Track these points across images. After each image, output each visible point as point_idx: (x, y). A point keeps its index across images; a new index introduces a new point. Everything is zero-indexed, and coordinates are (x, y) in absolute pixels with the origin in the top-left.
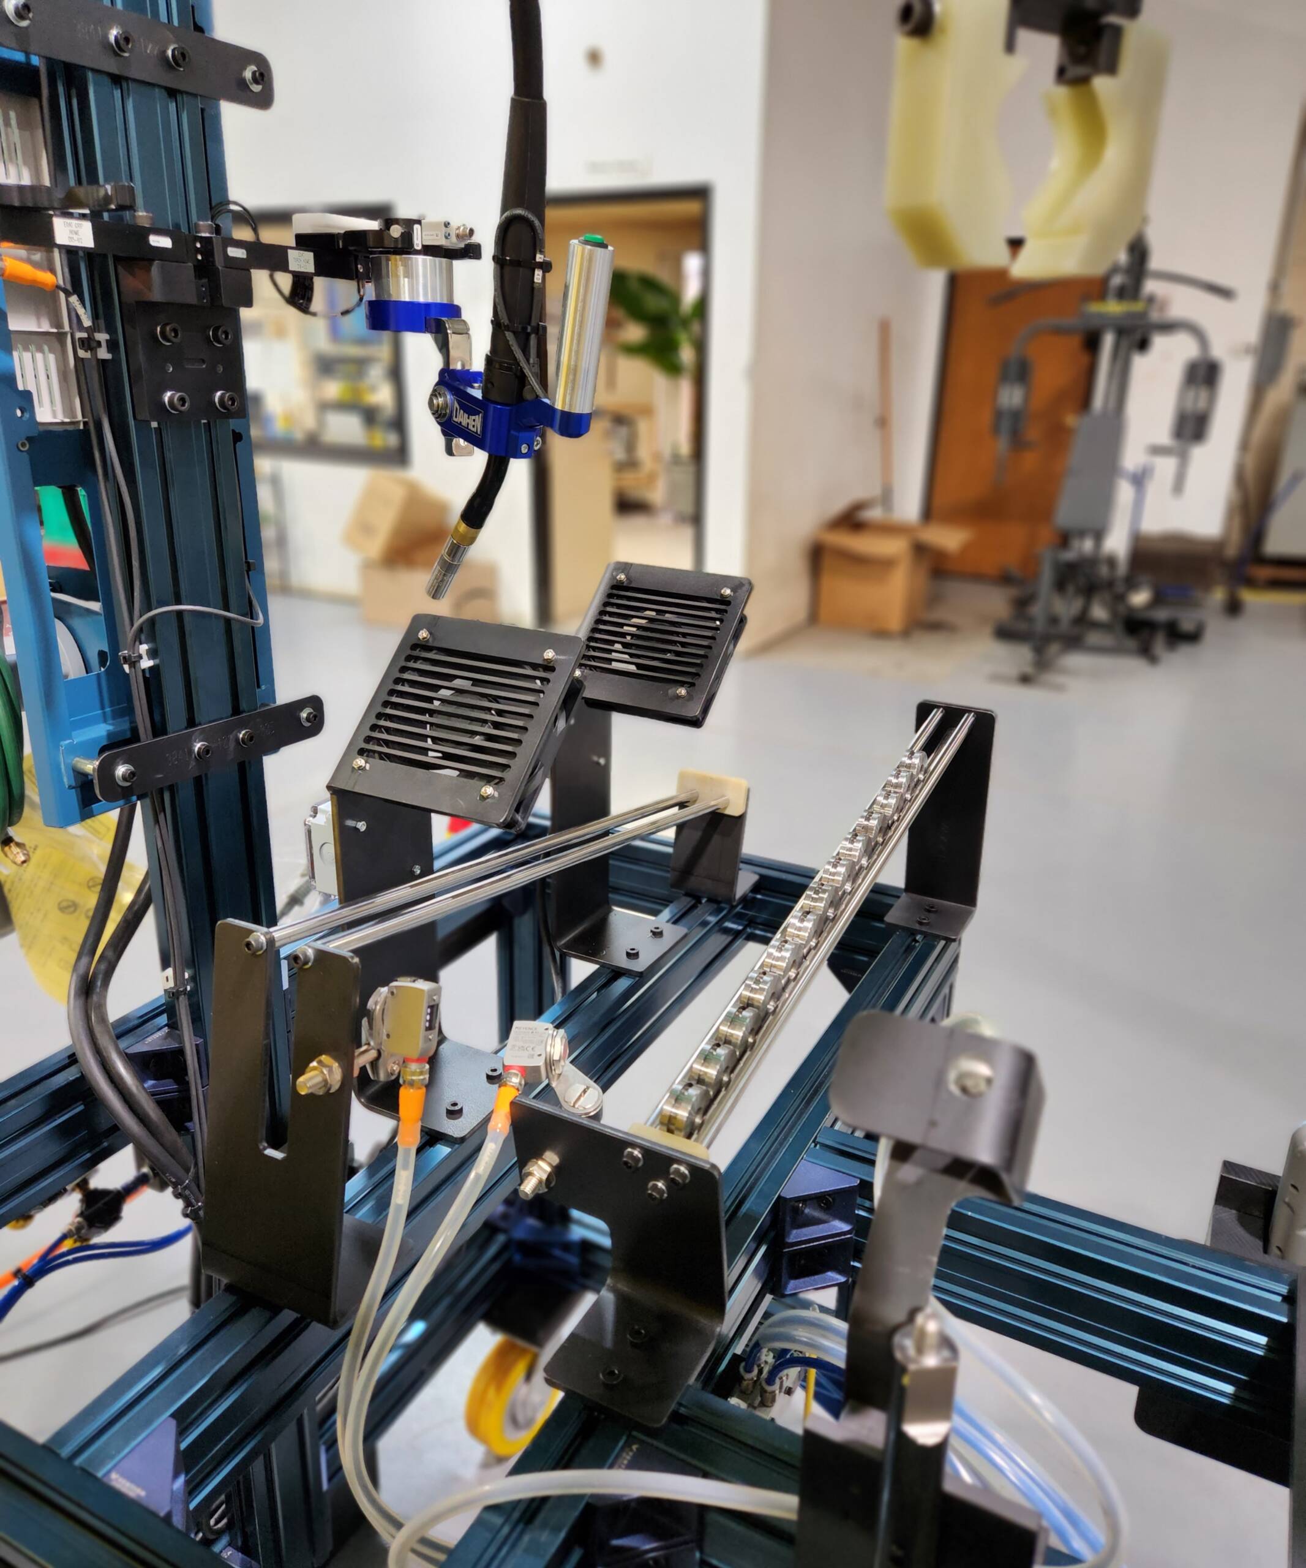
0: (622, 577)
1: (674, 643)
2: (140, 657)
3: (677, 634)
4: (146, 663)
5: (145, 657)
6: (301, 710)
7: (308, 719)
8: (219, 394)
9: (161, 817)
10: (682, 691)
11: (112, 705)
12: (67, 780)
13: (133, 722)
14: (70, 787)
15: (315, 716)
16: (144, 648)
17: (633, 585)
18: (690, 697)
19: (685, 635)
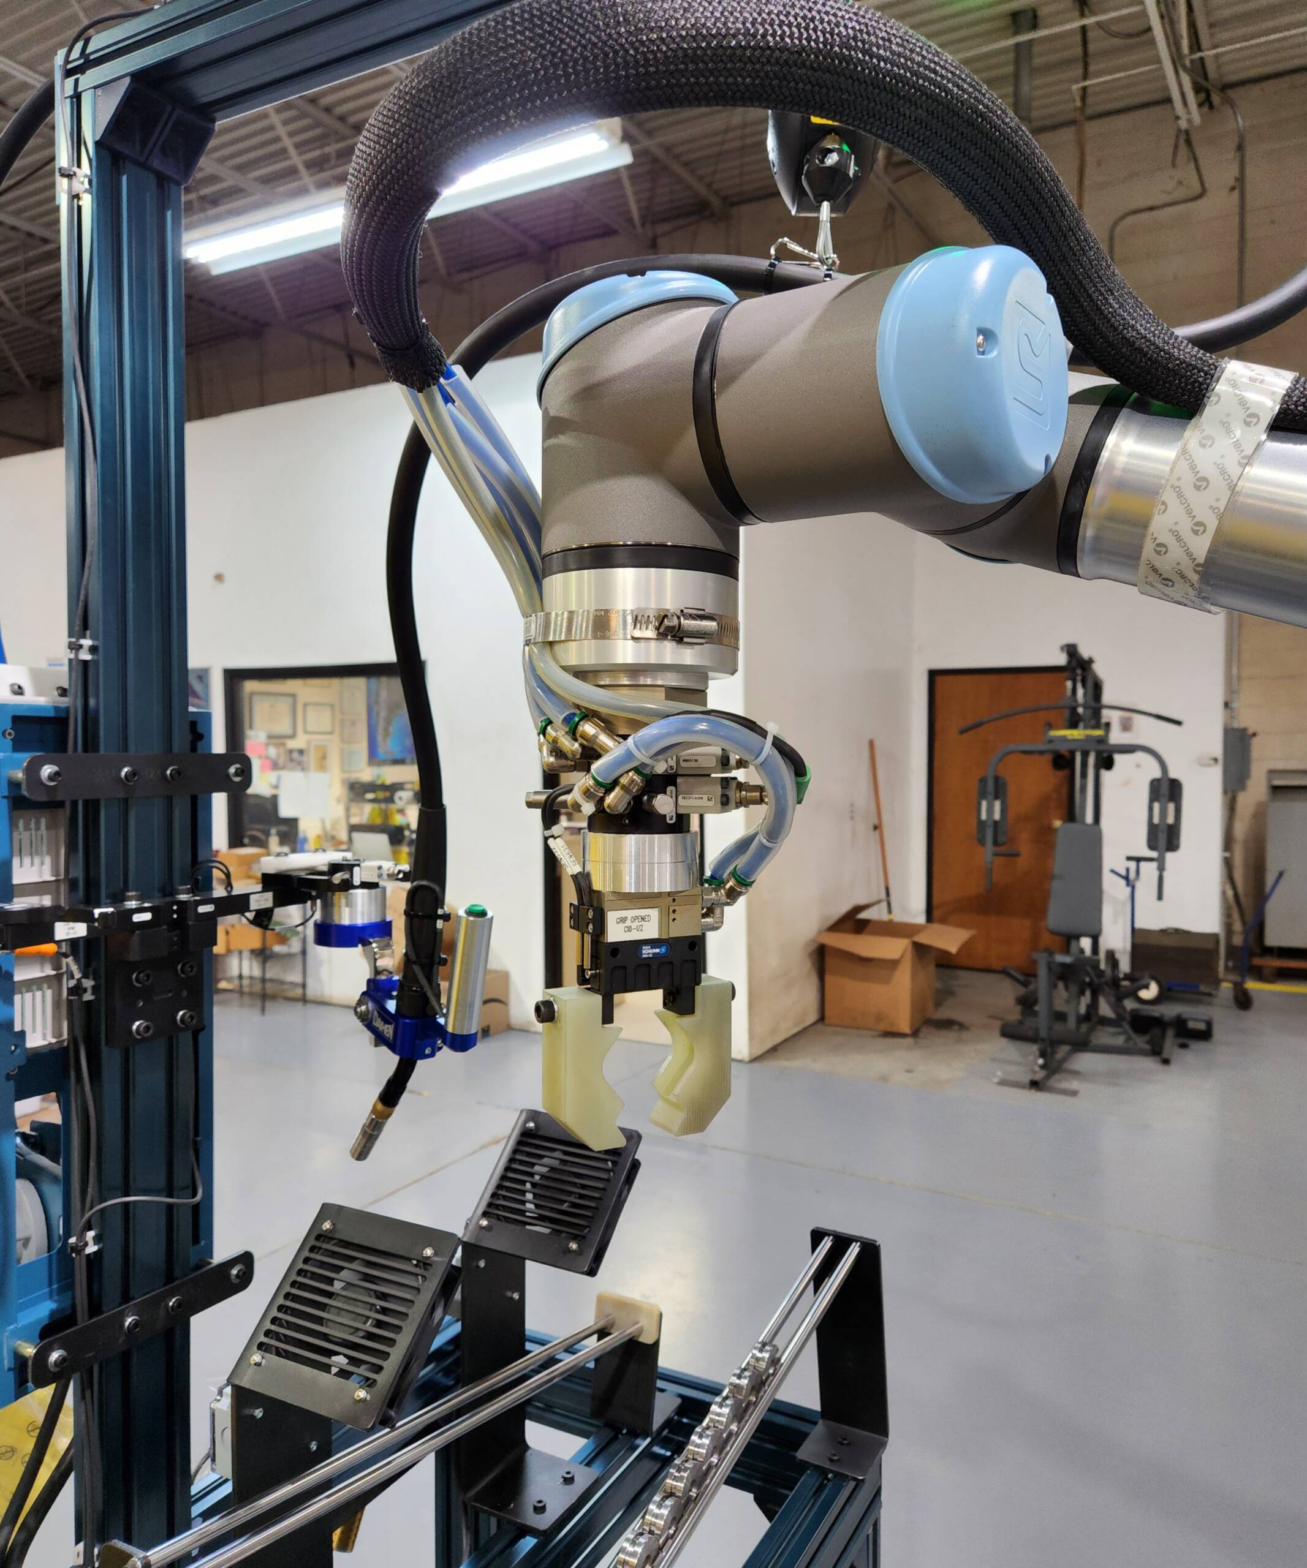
0: (531, 1125)
1: (570, 1193)
2: (86, 1244)
3: (574, 1184)
4: (91, 1249)
5: (91, 1242)
6: (232, 1267)
7: (237, 1276)
8: (181, 1013)
9: (88, 1394)
10: (574, 1246)
11: (59, 1282)
12: (7, 1362)
13: (73, 1298)
14: (10, 1369)
15: (244, 1273)
16: (91, 1234)
17: (540, 1133)
18: (580, 1252)
19: (583, 1187)
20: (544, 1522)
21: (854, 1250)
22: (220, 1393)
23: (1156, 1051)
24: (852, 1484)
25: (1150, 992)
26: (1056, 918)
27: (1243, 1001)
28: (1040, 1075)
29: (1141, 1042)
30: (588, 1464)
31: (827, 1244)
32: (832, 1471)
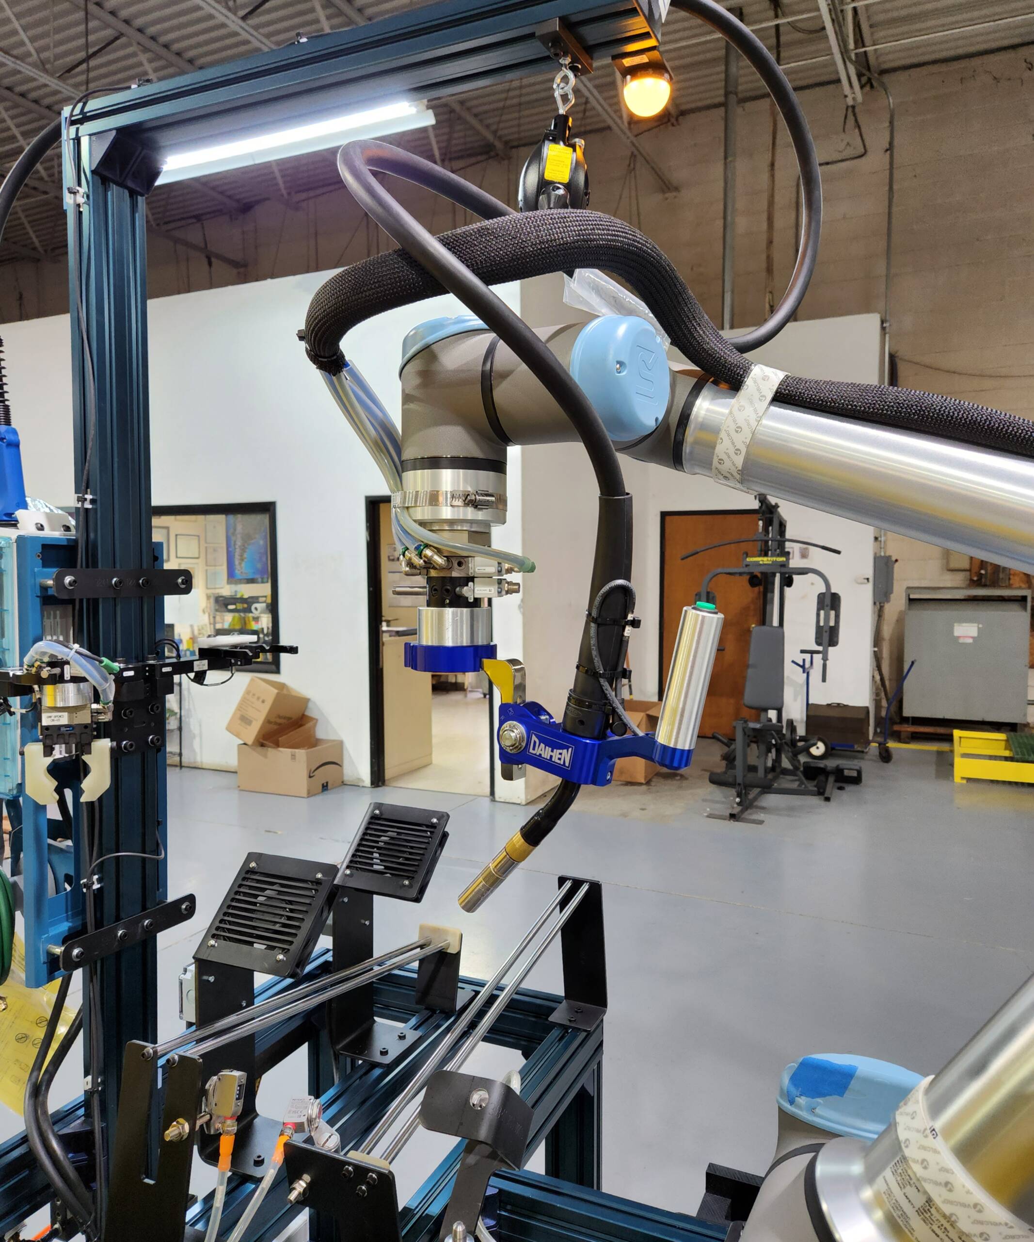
0: (377, 812)
1: (404, 852)
2: (93, 883)
3: (406, 846)
4: (96, 886)
5: (96, 882)
6: (182, 904)
7: (186, 909)
8: (151, 737)
9: (94, 978)
10: (407, 882)
11: (72, 910)
12: (43, 958)
13: (84, 919)
14: (44, 963)
15: (190, 907)
16: (96, 877)
17: (383, 817)
18: (411, 886)
19: (412, 848)
20: (387, 1060)
21: (585, 888)
22: (185, 970)
23: (821, 792)
24: (584, 1034)
25: (818, 749)
26: (750, 696)
27: (886, 756)
28: (737, 809)
29: (811, 786)
30: (416, 1029)
31: (568, 885)
32: (570, 1027)
